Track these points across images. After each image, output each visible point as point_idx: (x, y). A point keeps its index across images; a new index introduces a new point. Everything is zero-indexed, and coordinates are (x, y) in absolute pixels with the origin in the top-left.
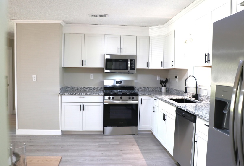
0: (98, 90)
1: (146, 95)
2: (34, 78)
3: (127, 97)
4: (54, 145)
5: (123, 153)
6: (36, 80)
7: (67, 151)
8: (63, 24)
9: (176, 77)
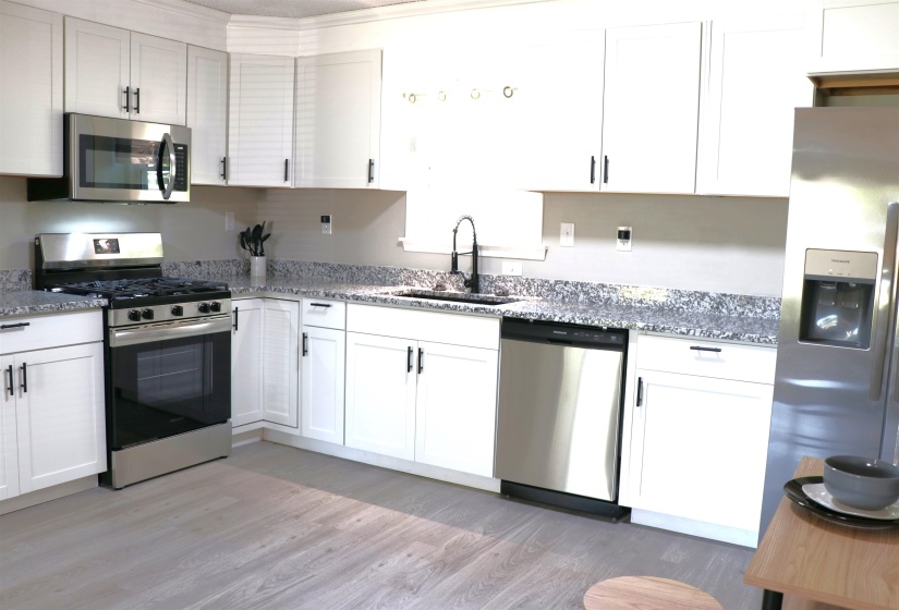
0: (9, 286)
1: (251, 294)
9: (326, 219)
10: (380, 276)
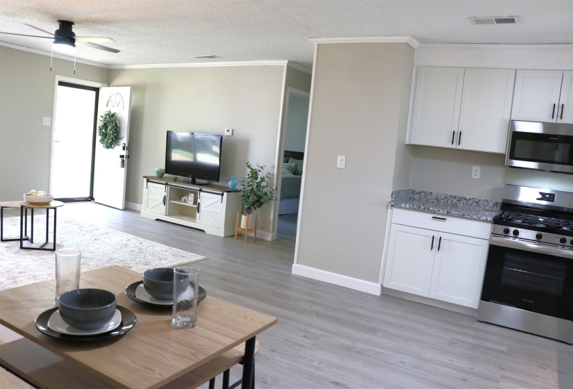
0: (487, 208)
2: (341, 161)
3: (556, 238)
4: (354, 313)
5: (503, 377)
6: (343, 167)
7: (373, 331)
8: (415, 44)
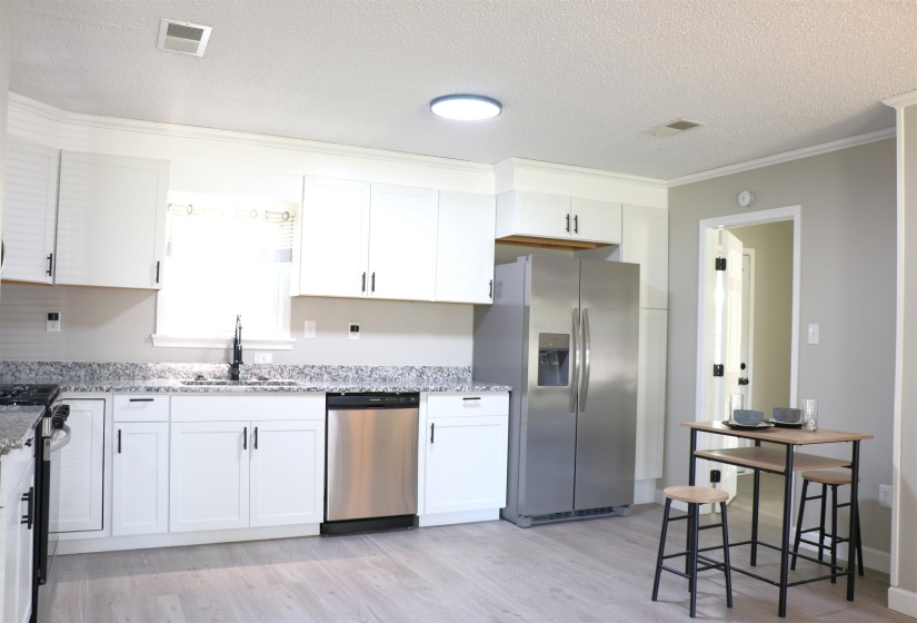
9: (53, 317)
10: (128, 372)
